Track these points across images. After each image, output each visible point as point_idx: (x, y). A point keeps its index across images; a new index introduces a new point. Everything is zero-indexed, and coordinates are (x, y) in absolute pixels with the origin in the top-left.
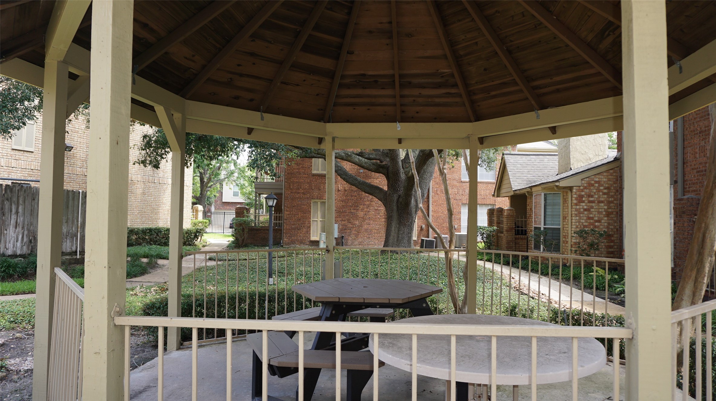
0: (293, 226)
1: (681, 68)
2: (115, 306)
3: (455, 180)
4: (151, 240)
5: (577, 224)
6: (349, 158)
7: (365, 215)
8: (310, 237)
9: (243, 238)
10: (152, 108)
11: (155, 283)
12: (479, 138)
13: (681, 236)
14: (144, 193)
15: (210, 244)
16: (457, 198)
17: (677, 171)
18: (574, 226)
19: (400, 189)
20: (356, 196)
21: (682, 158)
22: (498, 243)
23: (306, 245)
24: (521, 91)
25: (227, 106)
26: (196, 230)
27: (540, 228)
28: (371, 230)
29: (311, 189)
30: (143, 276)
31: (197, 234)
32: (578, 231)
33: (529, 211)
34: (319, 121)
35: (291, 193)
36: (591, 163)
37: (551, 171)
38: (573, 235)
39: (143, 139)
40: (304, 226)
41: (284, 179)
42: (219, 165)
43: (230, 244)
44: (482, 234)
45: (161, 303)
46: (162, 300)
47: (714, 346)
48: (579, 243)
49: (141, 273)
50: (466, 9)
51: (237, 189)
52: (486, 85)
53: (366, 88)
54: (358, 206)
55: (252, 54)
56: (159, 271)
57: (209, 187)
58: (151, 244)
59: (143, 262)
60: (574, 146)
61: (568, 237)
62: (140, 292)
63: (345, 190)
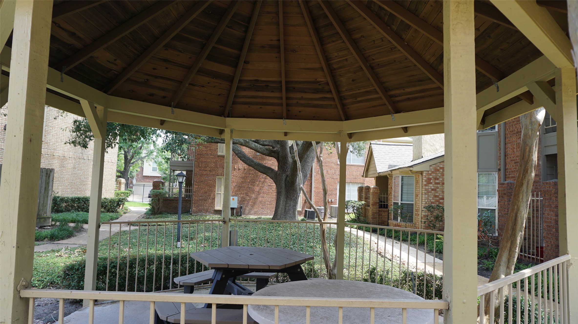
0: (201, 198)
1: (498, 88)
2: (21, 281)
3: (333, 163)
4: (79, 207)
5: (426, 200)
6: (247, 144)
7: (260, 189)
8: (214, 207)
9: (158, 207)
10: (78, 102)
11: (79, 245)
12: (348, 134)
13: (503, 212)
14: (74, 168)
15: (130, 211)
16: (334, 178)
17: (500, 162)
18: (424, 203)
19: (288, 170)
20: (253, 174)
21: (504, 152)
22: (365, 214)
23: (211, 213)
24: (381, 98)
25: (143, 101)
26: (119, 200)
27: (398, 203)
28: (265, 202)
29: (217, 167)
30: (69, 239)
31: (120, 203)
32: (427, 206)
33: (390, 189)
34: (220, 115)
35: (200, 170)
36: (438, 152)
37: (407, 158)
38: (423, 209)
39: (74, 124)
40: (210, 198)
41: (194, 159)
42: (141, 145)
43: (147, 212)
44: (353, 207)
45: (80, 265)
46: (81, 262)
47: (522, 302)
48: (427, 216)
49: (68, 236)
50: (338, 33)
51: (155, 165)
52: (354, 92)
53: (258, 91)
54: (254, 182)
55: (165, 60)
56: (84, 234)
57: (132, 163)
58: (79, 211)
59: (70, 226)
60: (425, 139)
61: (419, 211)
62: (64, 254)
63: (245, 169)
